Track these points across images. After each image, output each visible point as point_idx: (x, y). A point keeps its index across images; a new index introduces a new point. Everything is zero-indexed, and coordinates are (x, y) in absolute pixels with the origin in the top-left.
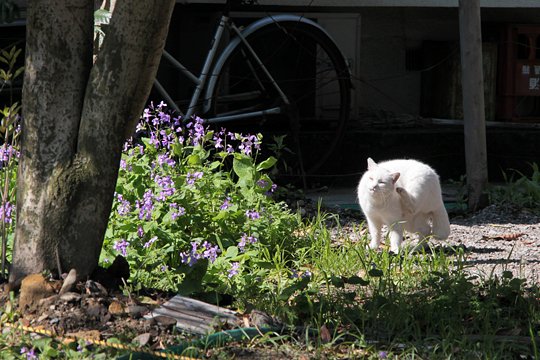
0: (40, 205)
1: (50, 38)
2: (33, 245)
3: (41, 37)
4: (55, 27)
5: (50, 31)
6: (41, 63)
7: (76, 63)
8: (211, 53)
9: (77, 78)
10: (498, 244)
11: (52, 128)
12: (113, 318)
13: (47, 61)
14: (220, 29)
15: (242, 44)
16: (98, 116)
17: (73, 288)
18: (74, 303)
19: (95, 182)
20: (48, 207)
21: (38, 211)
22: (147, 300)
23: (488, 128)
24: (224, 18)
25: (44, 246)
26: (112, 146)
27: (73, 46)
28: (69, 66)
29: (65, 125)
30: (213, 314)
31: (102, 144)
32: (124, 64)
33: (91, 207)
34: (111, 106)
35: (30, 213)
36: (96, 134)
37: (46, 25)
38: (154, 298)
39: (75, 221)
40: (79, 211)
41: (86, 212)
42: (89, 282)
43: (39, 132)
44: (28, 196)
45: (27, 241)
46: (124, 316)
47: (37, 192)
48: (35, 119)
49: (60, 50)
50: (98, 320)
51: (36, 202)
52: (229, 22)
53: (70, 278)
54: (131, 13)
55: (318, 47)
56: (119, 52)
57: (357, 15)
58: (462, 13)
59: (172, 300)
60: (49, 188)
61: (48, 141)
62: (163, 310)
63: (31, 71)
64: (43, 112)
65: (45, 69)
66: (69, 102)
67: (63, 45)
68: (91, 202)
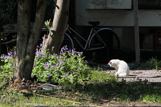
0: (19, 65)
1: (21, 33)
2: (18, 73)
3: (19, 33)
4: (22, 31)
5: (21, 31)
6: (19, 38)
7: (26, 38)
8: (90, 36)
9: (26, 41)
10: (136, 74)
11: (22, 50)
12: (31, 87)
13: (21, 37)
14: (91, 31)
15: (96, 34)
16: (30, 48)
17: (24, 81)
18: (23, 84)
19: (29, 61)
20: (20, 66)
21: (18, 67)
22: (39, 84)
23: (140, 51)
24: (92, 29)
25: (20, 73)
26: (33, 54)
27: (26, 34)
28: (25, 38)
29: (24, 50)
30: (52, 87)
31: (31, 53)
32: (35, 38)
33: (29, 66)
34: (33, 46)
35: (17, 67)
36: (30, 52)
37: (20, 30)
38: (41, 83)
39: (26, 68)
40: (26, 66)
41: (28, 67)
42: (28, 81)
43: (19, 51)
44: (17, 64)
45: (16, 72)
46: (33, 87)
47: (18, 63)
48: (18, 49)
49: (23, 35)
50: (28, 88)
51: (18, 65)
52: (93, 30)
53: (23, 79)
54: (36, 28)
55: (114, 35)
56: (34, 35)
57: (122, 28)
58: (135, 27)
59: (45, 84)
60: (21, 62)
61: (21, 53)
62: (42, 86)
63: (18, 39)
64: (20, 47)
65: (20, 39)
66: (25, 45)
67: (24, 34)
68: (29, 65)
